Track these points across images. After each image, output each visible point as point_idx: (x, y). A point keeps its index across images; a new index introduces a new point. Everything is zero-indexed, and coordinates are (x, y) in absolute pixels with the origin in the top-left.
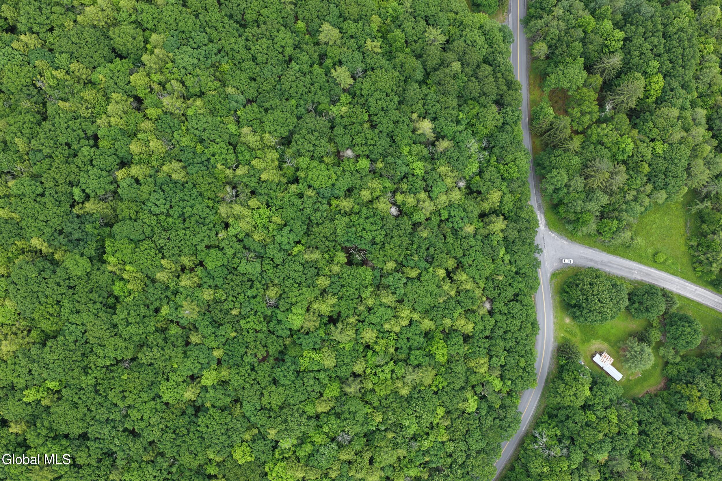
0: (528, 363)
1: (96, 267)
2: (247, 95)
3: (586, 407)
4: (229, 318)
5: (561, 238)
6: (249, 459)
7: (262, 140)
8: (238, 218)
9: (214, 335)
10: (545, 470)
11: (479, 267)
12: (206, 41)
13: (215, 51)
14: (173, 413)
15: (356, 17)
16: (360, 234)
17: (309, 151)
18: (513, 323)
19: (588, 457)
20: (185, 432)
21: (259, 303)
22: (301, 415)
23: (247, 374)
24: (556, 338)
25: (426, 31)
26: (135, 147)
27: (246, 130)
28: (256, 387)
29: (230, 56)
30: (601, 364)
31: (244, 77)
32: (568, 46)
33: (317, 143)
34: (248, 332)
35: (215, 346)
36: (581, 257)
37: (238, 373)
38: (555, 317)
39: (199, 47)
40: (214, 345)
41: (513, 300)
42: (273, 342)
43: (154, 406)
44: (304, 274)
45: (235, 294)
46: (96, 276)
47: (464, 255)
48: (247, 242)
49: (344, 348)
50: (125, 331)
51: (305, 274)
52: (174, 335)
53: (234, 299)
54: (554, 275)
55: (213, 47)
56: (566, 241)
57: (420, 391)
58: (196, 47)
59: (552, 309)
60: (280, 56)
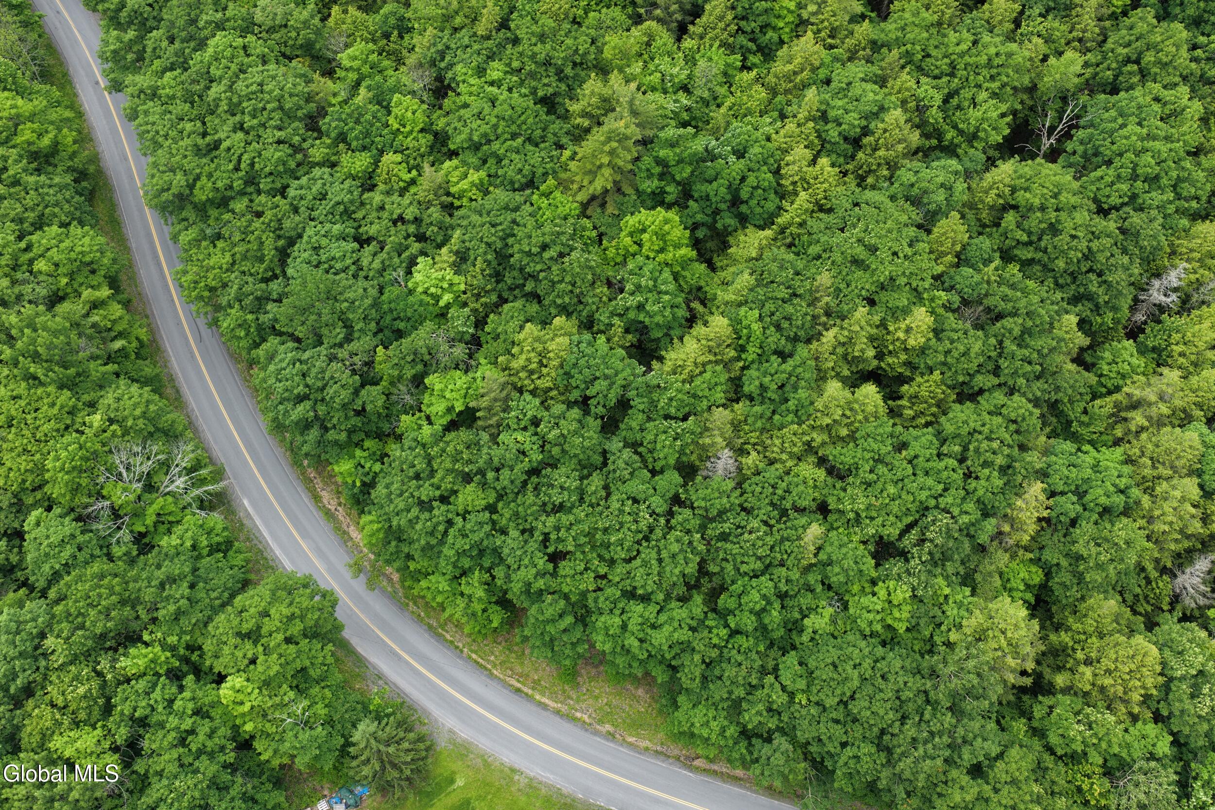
0: (459, 520)
10: (97, 419)
11: (883, 469)
24: (463, 750)
38: (533, 786)
57: (560, 147)
59: (567, 788)
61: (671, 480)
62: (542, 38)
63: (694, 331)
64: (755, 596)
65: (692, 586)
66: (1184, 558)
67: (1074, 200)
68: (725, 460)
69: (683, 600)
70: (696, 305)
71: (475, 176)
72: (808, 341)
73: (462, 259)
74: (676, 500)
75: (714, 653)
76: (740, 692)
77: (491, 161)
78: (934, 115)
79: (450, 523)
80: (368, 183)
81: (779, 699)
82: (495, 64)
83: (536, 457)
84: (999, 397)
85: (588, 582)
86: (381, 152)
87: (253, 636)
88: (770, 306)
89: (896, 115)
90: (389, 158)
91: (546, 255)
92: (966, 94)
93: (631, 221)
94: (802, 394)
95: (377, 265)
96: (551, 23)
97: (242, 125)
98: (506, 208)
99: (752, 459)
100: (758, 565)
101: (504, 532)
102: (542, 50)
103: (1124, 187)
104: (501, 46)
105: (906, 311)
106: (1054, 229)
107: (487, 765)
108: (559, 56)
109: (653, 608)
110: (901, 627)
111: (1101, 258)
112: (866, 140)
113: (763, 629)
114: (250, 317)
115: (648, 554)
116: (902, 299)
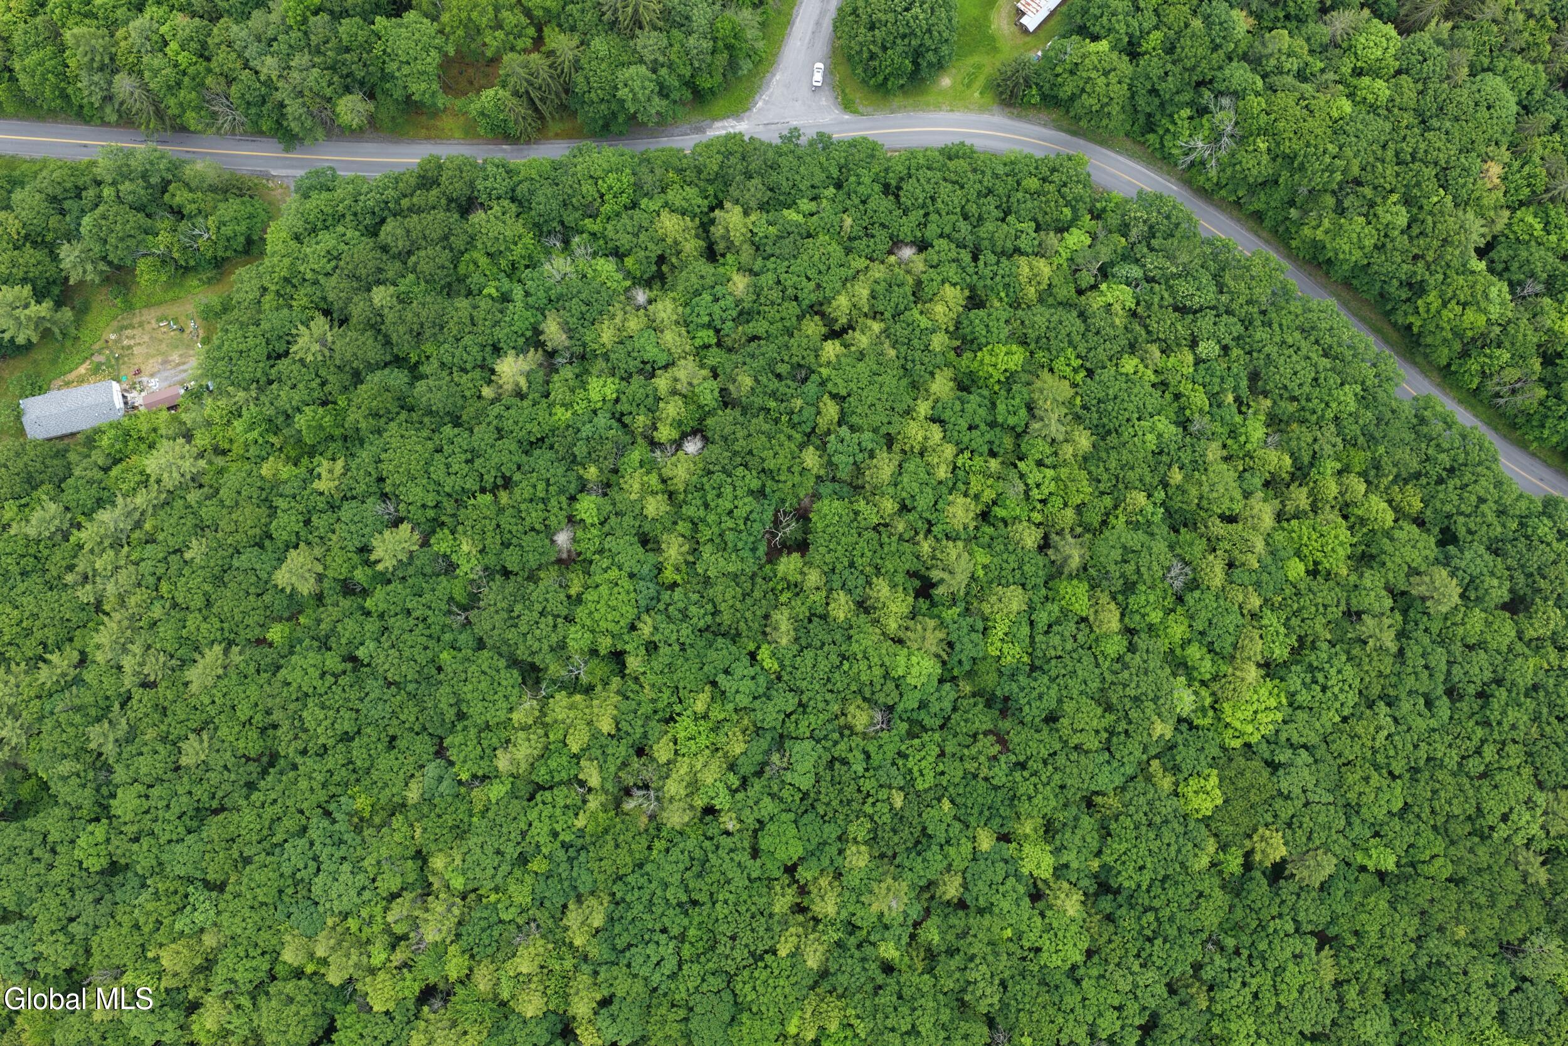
0: (1033, 171)
2: (425, 757)
3: (1132, 50)
4: (910, 814)
5: (768, 87)
6: (1214, 780)
7: (525, 728)
8: (694, 786)
9: (946, 848)
10: (1263, 146)
11: (823, 268)
12: (302, 843)
13: (325, 823)
14: (1110, 941)
15: (264, 511)
16: (741, 522)
17: (555, 626)
18: (947, 199)
19: (1240, 52)
20: (1151, 916)
21: (880, 746)
22: (1126, 666)
23: (1033, 779)
24: (982, 109)
25: (301, 360)
26: (531, 1005)
27: (503, 763)
28: (1061, 760)
29: (339, 790)
31: (385, 761)
32: (348, 50)
33: (538, 607)
34: (943, 773)
35: (970, 845)
36: (811, 43)
37: (1030, 798)
38: (938, 108)
39: (315, 858)
40: (966, 848)
41: (897, 197)
42: (966, 721)
43: (1093, 982)
44: (821, 648)
45: (859, 797)
47: (796, 298)
48: (747, 769)
49: (984, 567)
51: (823, 644)
52: (943, 933)
53: (870, 800)
54: (847, 105)
55: (318, 827)
56: (774, 76)
57: (1084, 407)
58: (315, 864)
59: (920, 114)
60: (343, 681)
62: (1131, 469)
67: (765, 454)
69: (900, 180)
71: (1128, 369)
73: (1108, 311)
74: (925, 224)
83: (1009, 219)
88: (916, 334)
92: (846, 519)
93: (1017, 359)
98: (1096, 348)
101: (1007, 175)
103: (737, 478)
107: (966, 108)
109: (914, 167)
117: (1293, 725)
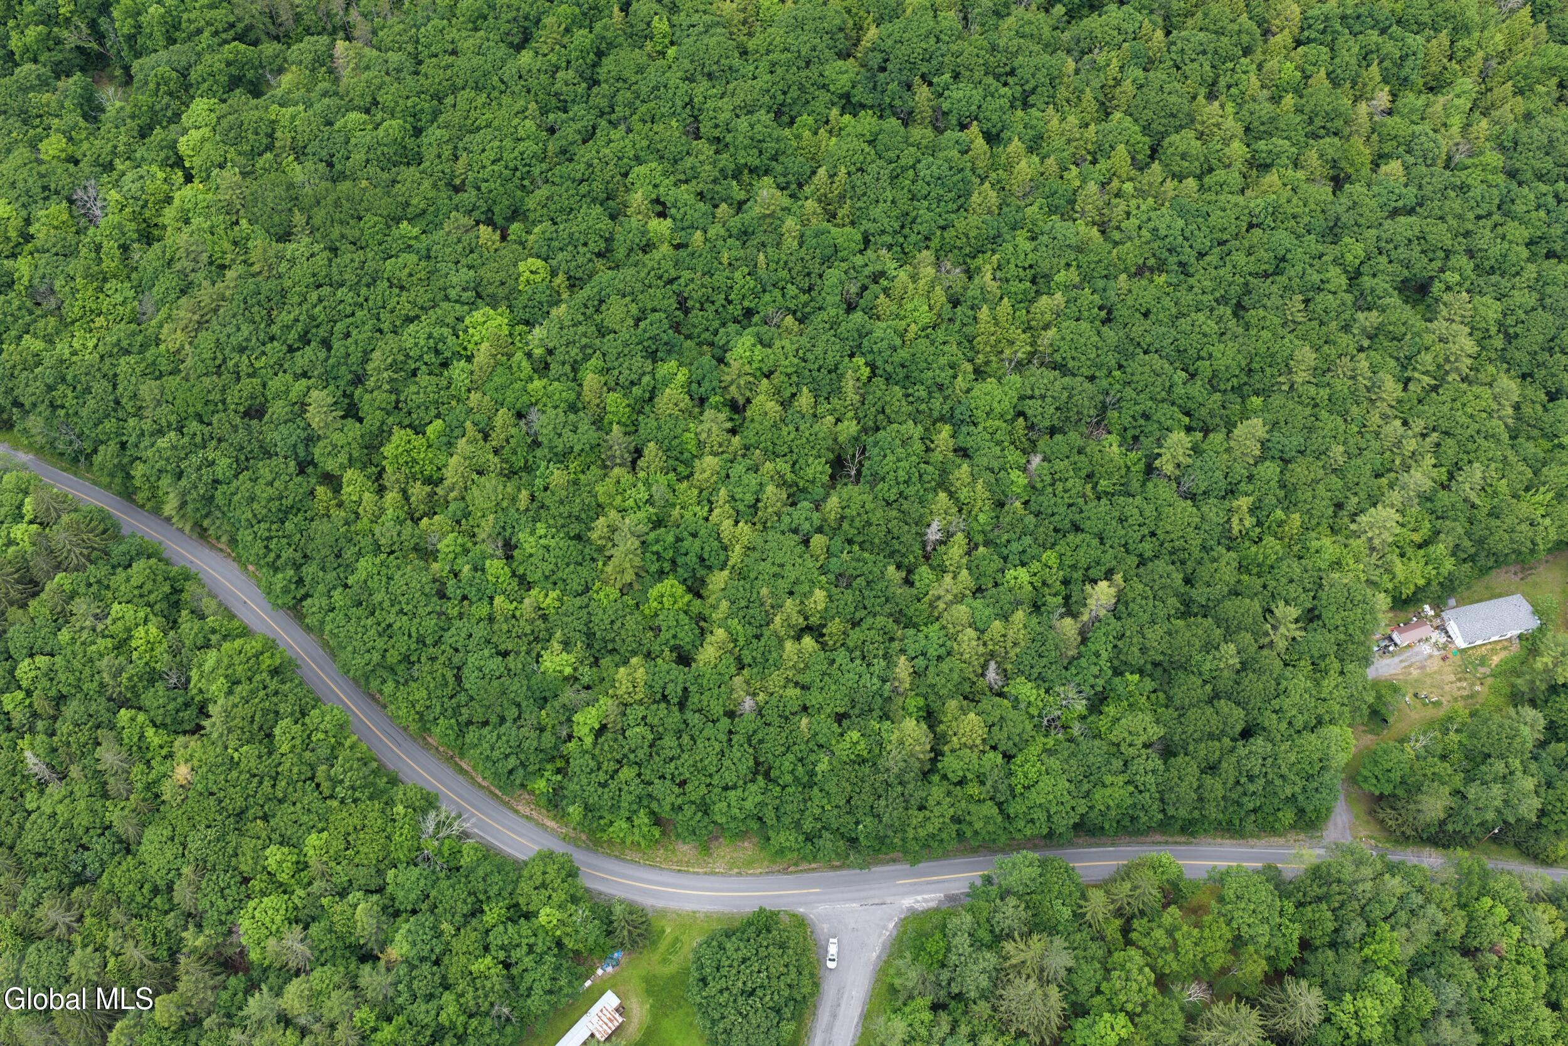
0: (624, 787)
1: (836, 100)
3: (515, 914)
5: (884, 944)
7: (1046, 327)
8: (914, 278)
10: (400, 809)
11: (826, 678)
13: (1184, 258)
14: (613, 177)
15: (1289, 481)
17: (1033, 390)
19: (403, 916)
21: (774, 301)
22: (583, 350)
24: (663, 913)
26: (1016, 148)
27: (1059, 297)
30: (595, 1009)
31: (1149, 300)
33: (1049, 400)
34: (728, 278)
35: (709, 235)
36: (840, 992)
38: (708, 916)
39: (1186, 239)
40: (712, 233)
42: (708, 320)
43: (626, 156)
44: (820, 368)
45: (791, 265)
46: (824, 97)
48: (875, 288)
49: (687, 430)
50: (743, 123)
51: (819, 370)
52: (731, 187)
53: (782, 264)
54: (801, 922)
55: (1189, 255)
56: (879, 957)
57: (595, 561)
59: (726, 910)
60: (1192, 352)
61: (726, 721)
62: (561, 502)
63: (708, 640)
64: (787, 764)
65: (756, 773)
66: (984, 667)
67: (872, 506)
68: (749, 703)
69: (753, 781)
70: (702, 624)
71: (553, 595)
72: (768, 624)
73: (566, 645)
74: (730, 732)
75: (778, 802)
76: (797, 816)
77: (560, 583)
78: (789, 477)
79: (620, 790)
80: (491, 619)
81: (817, 811)
82: (538, 525)
83: (650, 737)
84: (870, 620)
85: (703, 790)
86: (491, 598)
87: (544, 885)
88: (741, 614)
89: (770, 489)
90: (498, 600)
91: (615, 628)
92: (802, 461)
93: (653, 593)
94: (774, 655)
95: (520, 666)
96: (564, 493)
97: (401, 611)
98: (581, 608)
99: (762, 697)
100: (783, 749)
101: (650, 783)
102: (565, 510)
103: (894, 490)
104: (537, 511)
105: (811, 593)
106: (869, 523)
107: (679, 915)
108: (576, 510)
109: (740, 790)
110: (865, 753)
111: (895, 531)
112: (760, 505)
113: (796, 779)
114: (453, 721)
115: (727, 763)
116: (806, 588)
117: (457, 314)
